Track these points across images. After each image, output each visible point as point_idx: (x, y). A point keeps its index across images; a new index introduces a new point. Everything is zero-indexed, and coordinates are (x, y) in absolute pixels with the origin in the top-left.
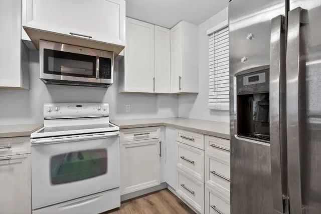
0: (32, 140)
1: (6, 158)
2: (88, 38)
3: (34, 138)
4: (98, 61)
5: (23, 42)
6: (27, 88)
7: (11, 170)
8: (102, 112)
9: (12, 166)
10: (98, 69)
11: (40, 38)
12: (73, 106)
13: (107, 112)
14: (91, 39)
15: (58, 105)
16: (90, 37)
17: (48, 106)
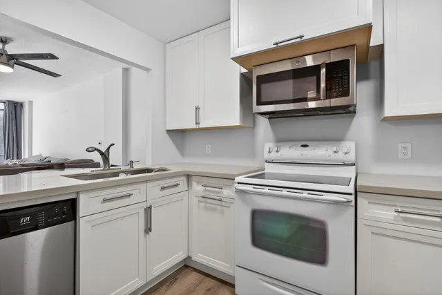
0: (236, 185)
1: (218, 198)
2: (299, 39)
3: (239, 183)
4: (323, 71)
5: (242, 75)
6: (251, 125)
7: (223, 212)
8: (340, 157)
9: (224, 208)
10: (323, 85)
11: (253, 64)
12: (297, 146)
13: (351, 157)
14: (303, 38)
15: (279, 144)
16: (301, 37)
17: (269, 145)
